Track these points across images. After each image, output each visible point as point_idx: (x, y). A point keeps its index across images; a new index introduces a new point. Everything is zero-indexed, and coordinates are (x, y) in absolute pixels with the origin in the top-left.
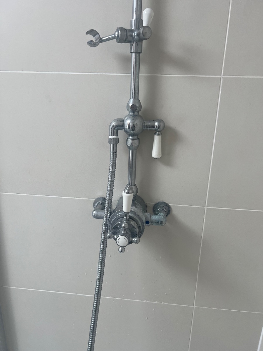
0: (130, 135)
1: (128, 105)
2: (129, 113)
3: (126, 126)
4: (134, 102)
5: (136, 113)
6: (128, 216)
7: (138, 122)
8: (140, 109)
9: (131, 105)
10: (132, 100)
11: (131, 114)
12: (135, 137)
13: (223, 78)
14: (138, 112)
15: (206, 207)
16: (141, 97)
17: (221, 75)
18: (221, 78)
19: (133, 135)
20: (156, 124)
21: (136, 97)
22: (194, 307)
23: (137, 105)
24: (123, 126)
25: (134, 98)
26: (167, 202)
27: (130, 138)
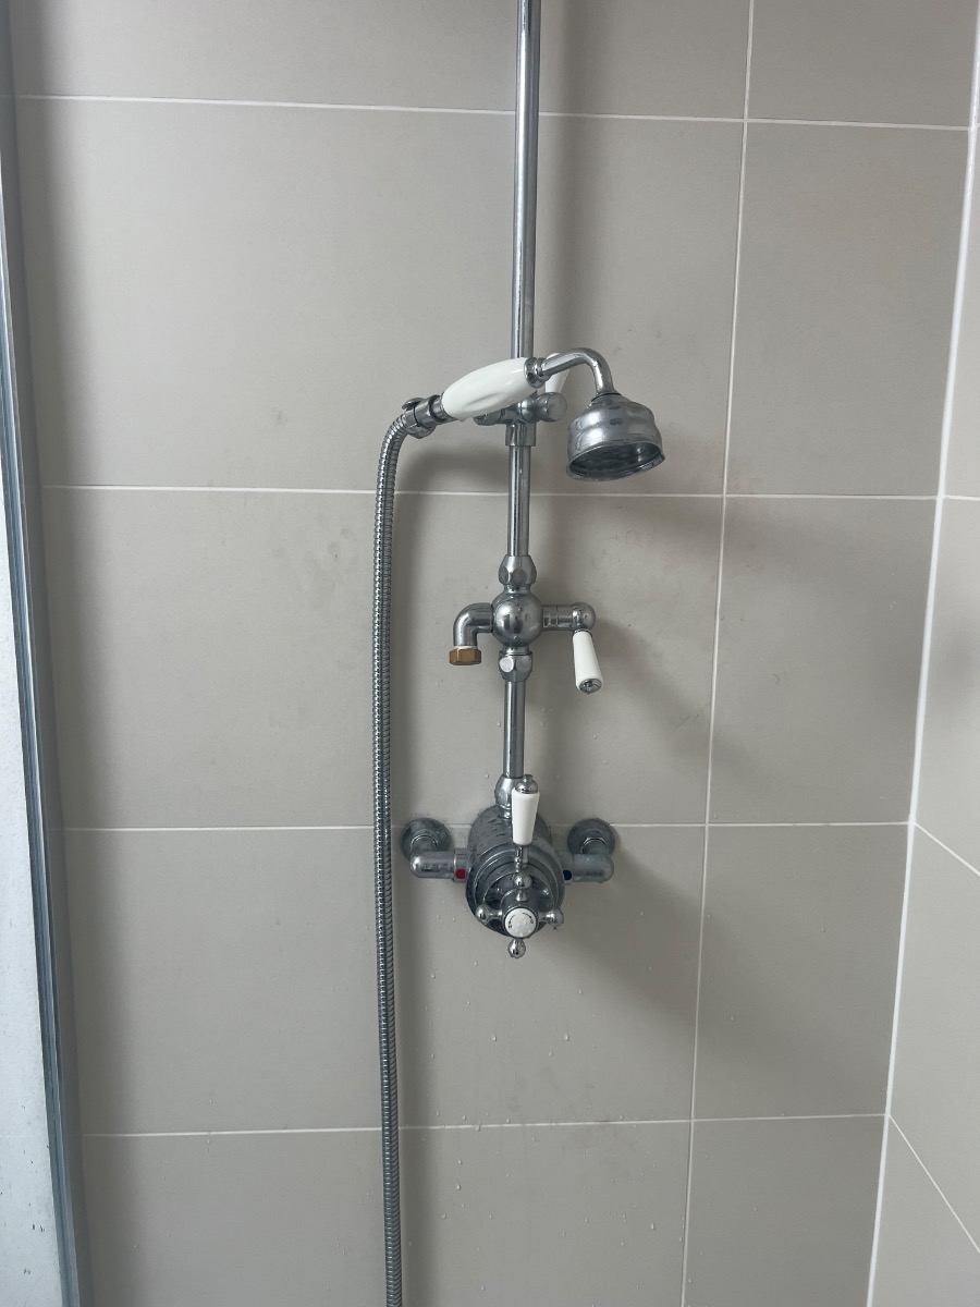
0: (507, 645)
1: (503, 569)
2: (506, 589)
3: (501, 623)
4: (517, 563)
5: (523, 590)
6: (525, 855)
7: (530, 610)
8: (533, 581)
9: (510, 569)
10: (512, 560)
11: (510, 591)
12: (522, 650)
13: (728, 499)
14: (529, 586)
15: (707, 826)
16: (534, 551)
17: (722, 493)
18: (722, 499)
19: (516, 645)
20: (575, 614)
21: (523, 552)
22: (693, 1121)
23: (528, 570)
24: (492, 622)
25: (518, 555)
26: (605, 819)
27: (510, 651)
